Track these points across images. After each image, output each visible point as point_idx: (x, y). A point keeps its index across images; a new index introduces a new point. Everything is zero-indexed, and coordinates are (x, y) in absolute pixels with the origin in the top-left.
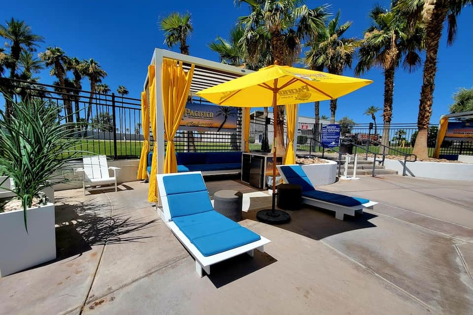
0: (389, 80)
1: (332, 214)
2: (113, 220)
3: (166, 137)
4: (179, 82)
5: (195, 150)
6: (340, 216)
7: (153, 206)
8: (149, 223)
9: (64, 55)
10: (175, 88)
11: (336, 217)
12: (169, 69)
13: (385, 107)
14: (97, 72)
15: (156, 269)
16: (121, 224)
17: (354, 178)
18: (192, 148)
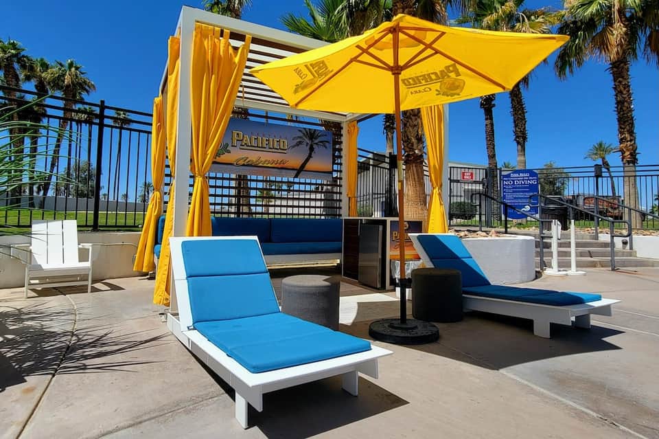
0: (620, 82)
1: (527, 325)
2: (77, 335)
3: (193, 169)
4: (221, 67)
5: (250, 213)
6: (542, 329)
7: (160, 314)
8: (146, 342)
9: (22, 53)
10: (213, 76)
11: (535, 333)
12: (206, 43)
13: (621, 133)
14: (78, 83)
15: (153, 416)
16: (90, 343)
17: (573, 271)
18: (245, 209)
